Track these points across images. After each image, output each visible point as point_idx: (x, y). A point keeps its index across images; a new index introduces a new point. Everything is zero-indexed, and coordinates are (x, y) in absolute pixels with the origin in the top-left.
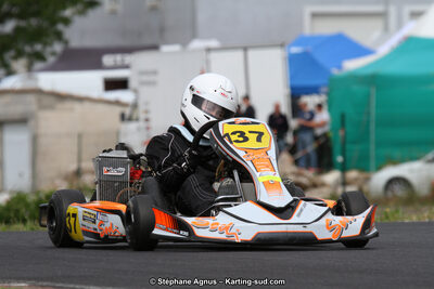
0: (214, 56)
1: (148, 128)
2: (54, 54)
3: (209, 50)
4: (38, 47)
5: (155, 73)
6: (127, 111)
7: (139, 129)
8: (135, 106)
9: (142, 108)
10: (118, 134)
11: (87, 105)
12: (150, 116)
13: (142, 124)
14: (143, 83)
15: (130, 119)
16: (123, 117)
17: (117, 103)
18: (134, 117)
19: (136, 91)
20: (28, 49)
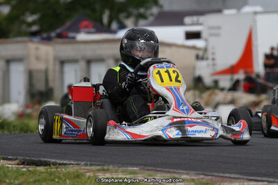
0: (259, 17)
1: (214, 65)
2: (152, 15)
3: (256, 13)
4: (142, 10)
5: (219, 28)
6: (201, 53)
7: (208, 65)
8: (205, 50)
9: (210, 51)
10: (194, 68)
11: (174, 49)
12: (216, 56)
13: (210, 62)
14: (212, 35)
15: (202, 58)
16: (198, 57)
17: (194, 48)
18: (205, 57)
19: (206, 40)
20: (135, 12)
